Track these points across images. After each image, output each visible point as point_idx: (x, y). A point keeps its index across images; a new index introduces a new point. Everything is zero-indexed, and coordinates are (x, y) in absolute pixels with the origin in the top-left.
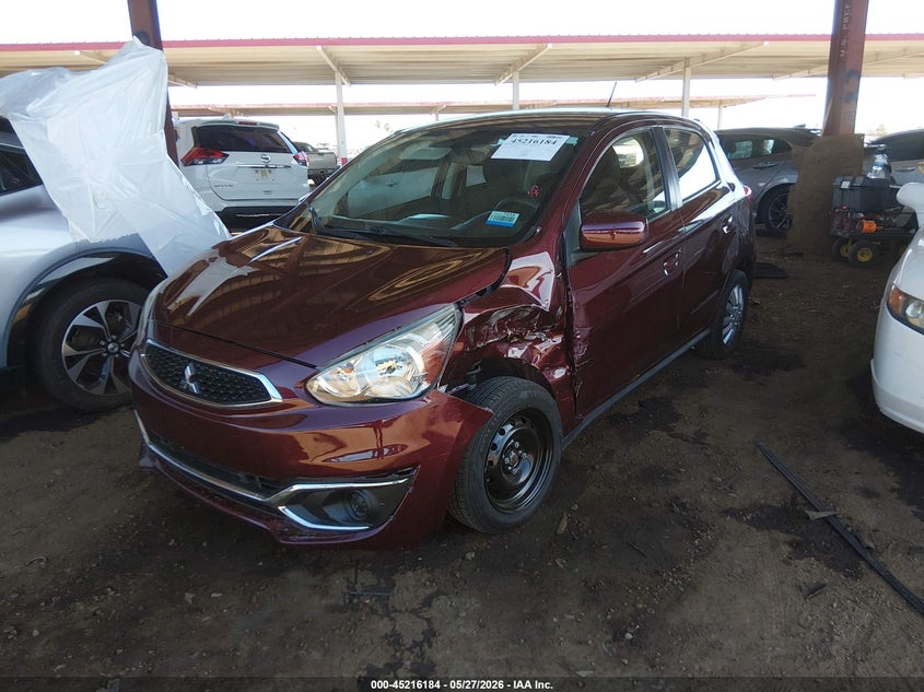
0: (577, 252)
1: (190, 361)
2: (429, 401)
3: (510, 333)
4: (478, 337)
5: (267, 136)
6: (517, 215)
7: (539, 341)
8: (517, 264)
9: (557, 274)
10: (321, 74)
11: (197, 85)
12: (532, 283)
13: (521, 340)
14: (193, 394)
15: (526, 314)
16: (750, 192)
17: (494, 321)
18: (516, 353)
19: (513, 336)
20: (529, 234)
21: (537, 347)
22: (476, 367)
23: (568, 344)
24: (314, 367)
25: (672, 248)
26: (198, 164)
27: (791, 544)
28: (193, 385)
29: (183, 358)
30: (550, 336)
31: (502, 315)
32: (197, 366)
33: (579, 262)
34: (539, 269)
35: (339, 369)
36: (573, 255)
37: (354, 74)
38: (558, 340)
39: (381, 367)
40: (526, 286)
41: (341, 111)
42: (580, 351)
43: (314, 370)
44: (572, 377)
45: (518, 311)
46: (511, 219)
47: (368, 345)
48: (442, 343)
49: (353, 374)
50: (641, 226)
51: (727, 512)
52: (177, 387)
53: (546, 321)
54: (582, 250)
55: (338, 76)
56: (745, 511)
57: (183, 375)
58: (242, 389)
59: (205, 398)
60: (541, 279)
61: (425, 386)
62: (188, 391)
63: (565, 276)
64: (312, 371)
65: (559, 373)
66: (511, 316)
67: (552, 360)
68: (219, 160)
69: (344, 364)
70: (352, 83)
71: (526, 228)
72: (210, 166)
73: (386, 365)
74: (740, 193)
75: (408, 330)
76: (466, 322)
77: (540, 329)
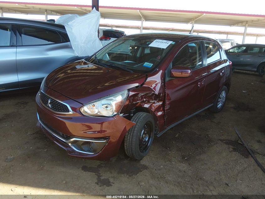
0: (169, 77)
1: (50, 98)
2: (115, 118)
3: (145, 100)
4: (134, 100)
5: (121, 34)
6: (152, 64)
7: (154, 103)
8: (149, 79)
9: (161, 83)
10: (137, 18)
11: (105, 18)
12: (154, 85)
13: (149, 102)
14: (50, 107)
15: (151, 95)
16: (231, 63)
17: (140, 96)
18: (146, 106)
19: (146, 101)
20: (155, 70)
21: (154, 105)
22: (134, 109)
23: (163, 105)
24: (83, 104)
25: (202, 78)
26: (103, 40)
27: (233, 149)
28: (50, 105)
29: (48, 97)
30: (158, 102)
31: (142, 94)
32: (52, 100)
33: (170, 80)
34: (156, 81)
35: (91, 105)
36: (168, 78)
37: (147, 18)
38: (161, 103)
39: (103, 106)
40: (152, 86)
41: (142, 28)
42: (167, 107)
43: (83, 105)
44: (164, 115)
45: (148, 93)
46: (150, 65)
47: (99, 99)
48: (122, 101)
49: (94, 107)
50: (189, 71)
51: (219, 140)
52: (46, 105)
53: (157, 97)
54: (171, 77)
55: (142, 18)
56: (224, 140)
57: (48, 102)
58: (62, 108)
59: (53, 109)
60: (156, 85)
61: (115, 113)
62: (49, 107)
63: (164, 84)
64: (82, 105)
65: (160, 113)
66: (146, 95)
67: (158, 109)
68: (109, 40)
69: (92, 104)
70: (146, 21)
71: (154, 68)
72: (106, 41)
73: (105, 106)
74: (228, 63)
75: (112, 96)
76: (130, 95)
77: (155, 99)
